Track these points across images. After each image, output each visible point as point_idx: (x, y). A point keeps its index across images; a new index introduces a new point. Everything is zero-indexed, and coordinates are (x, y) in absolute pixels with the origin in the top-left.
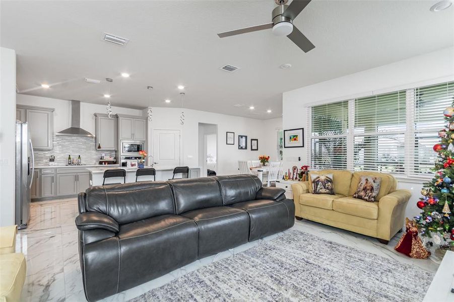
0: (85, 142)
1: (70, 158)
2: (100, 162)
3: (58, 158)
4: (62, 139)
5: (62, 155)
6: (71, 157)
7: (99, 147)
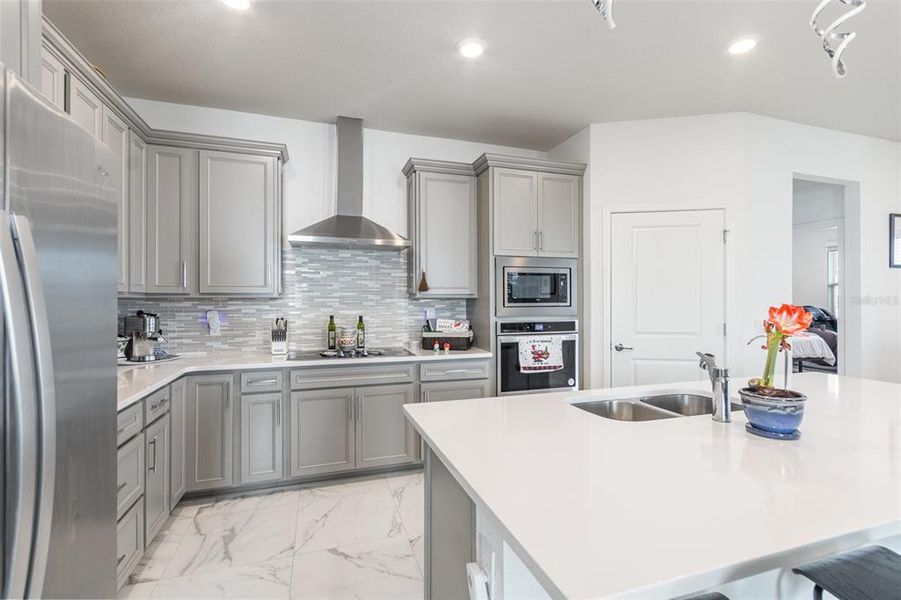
0: (378, 268)
1: (332, 328)
2: (424, 339)
3: (299, 328)
4: (311, 261)
5: (312, 315)
6: (335, 321)
7: (424, 287)
